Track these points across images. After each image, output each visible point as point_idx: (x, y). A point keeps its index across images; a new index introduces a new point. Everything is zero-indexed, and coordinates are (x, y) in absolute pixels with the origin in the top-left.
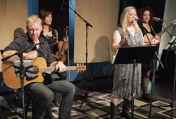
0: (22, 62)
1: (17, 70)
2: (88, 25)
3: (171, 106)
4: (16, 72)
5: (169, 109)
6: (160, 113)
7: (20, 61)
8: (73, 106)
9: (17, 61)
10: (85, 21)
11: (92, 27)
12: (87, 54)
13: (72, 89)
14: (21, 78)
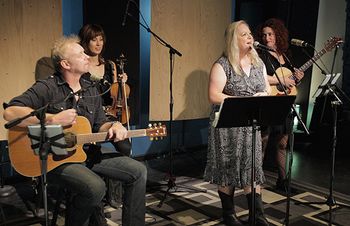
0: (43, 128)
1: (35, 142)
2: (173, 51)
3: (329, 203)
4: (33, 147)
5: (326, 208)
6: (309, 216)
7: (39, 126)
8: (147, 204)
9: (35, 127)
10: (168, 46)
11: (180, 55)
12: (171, 106)
13: (140, 174)
14: (41, 158)
